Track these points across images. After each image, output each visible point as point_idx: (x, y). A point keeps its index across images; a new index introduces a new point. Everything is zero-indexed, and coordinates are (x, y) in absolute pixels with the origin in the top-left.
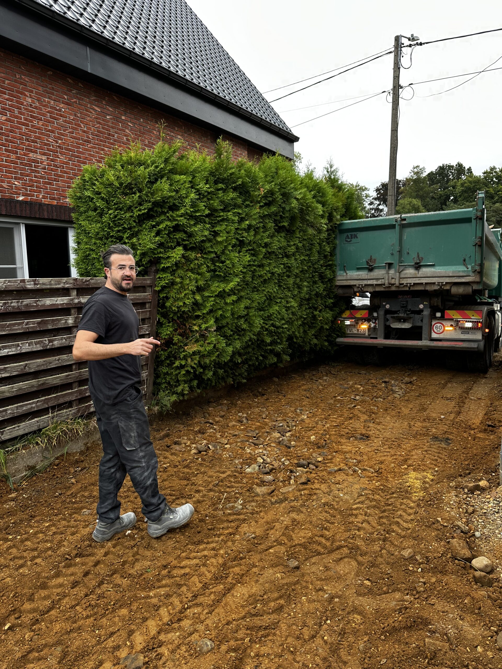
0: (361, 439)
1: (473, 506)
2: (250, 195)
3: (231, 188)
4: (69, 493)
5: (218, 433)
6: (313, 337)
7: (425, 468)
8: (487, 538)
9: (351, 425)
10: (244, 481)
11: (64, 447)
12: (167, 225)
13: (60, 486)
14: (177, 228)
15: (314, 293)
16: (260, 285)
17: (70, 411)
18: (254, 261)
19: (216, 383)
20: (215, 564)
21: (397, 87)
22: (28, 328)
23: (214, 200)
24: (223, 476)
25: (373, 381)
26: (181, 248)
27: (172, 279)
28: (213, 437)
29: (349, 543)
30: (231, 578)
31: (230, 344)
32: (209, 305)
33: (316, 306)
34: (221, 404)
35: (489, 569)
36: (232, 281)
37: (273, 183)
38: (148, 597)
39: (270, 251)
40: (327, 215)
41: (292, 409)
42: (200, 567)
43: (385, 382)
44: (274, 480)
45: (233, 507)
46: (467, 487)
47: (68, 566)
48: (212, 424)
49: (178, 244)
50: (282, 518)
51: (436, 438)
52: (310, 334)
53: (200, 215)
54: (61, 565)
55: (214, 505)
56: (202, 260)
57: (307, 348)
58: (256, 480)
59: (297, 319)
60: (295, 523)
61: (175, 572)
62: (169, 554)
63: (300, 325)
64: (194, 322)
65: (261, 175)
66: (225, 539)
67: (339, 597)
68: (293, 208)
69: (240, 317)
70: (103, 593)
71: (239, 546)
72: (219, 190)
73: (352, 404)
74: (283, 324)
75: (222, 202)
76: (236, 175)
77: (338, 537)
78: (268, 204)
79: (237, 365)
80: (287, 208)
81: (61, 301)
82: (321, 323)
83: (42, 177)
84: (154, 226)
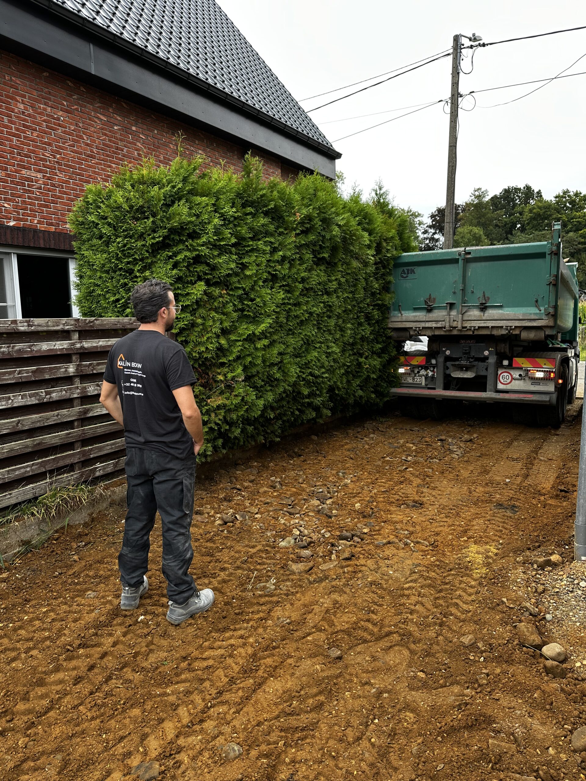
0: (414, 506)
1: (544, 584)
2: (284, 221)
3: (262, 212)
4: (71, 572)
5: (246, 501)
6: (358, 388)
7: (488, 540)
8: (559, 622)
9: (402, 491)
10: (278, 556)
11: (64, 518)
12: (186, 256)
13: (60, 564)
14: (198, 260)
15: (359, 336)
16: (296, 327)
17: (72, 475)
18: (289, 299)
19: (244, 442)
20: (244, 654)
21: (456, 96)
22: (21, 378)
23: (242, 227)
24: (253, 551)
25: (427, 439)
26: (203, 283)
27: (192, 320)
28: (240, 505)
29: (400, 628)
30: (262, 671)
31: (261, 397)
32: (236, 350)
33: (361, 352)
34: (251, 467)
35: (562, 658)
36: (263, 323)
37: (312, 207)
38: (165, 694)
39: (307, 287)
40: (375, 245)
41: (334, 472)
42: (225, 658)
43: (441, 440)
44: (312, 556)
45: (265, 587)
46: (536, 562)
47: (69, 659)
48: (240, 490)
49: (200, 279)
50: (321, 600)
51: (501, 505)
52: (354, 385)
53: (225, 245)
54: (61, 657)
55: (242, 585)
56: (228, 298)
57: (351, 401)
58: (291, 556)
59: (339, 367)
60: (337, 605)
61: (197, 665)
62: (190, 643)
63: (343, 374)
64: (219, 371)
65: (297, 197)
66: (255, 625)
67: (388, 692)
68: (334, 236)
69: (272, 365)
70: (112, 691)
71: (272, 633)
72: (247, 214)
73: (403, 465)
74: (323, 373)
75: (251, 229)
76: (267, 197)
77: (387, 622)
78: (305, 232)
79: (269, 420)
80: (328, 237)
81: (60, 345)
82: (368, 372)
83: (37, 199)
84: (170, 257)
